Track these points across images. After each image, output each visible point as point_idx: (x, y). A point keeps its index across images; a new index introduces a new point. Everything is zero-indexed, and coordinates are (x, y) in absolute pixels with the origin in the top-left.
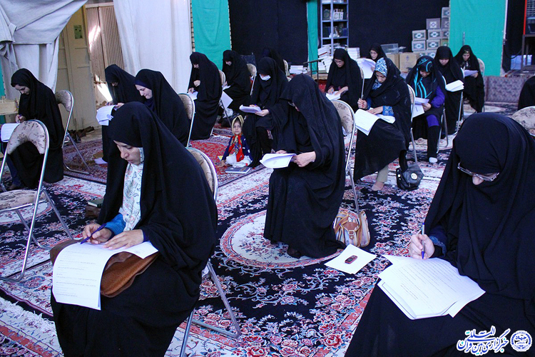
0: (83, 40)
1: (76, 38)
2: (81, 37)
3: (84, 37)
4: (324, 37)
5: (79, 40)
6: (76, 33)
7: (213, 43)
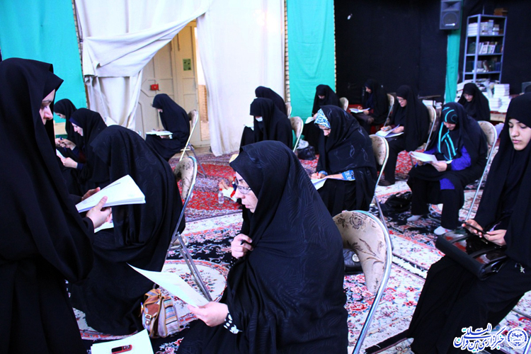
0: (191, 71)
1: (185, 70)
2: (190, 69)
3: (192, 68)
4: (466, 71)
5: (188, 72)
6: (185, 66)
7: (313, 76)
